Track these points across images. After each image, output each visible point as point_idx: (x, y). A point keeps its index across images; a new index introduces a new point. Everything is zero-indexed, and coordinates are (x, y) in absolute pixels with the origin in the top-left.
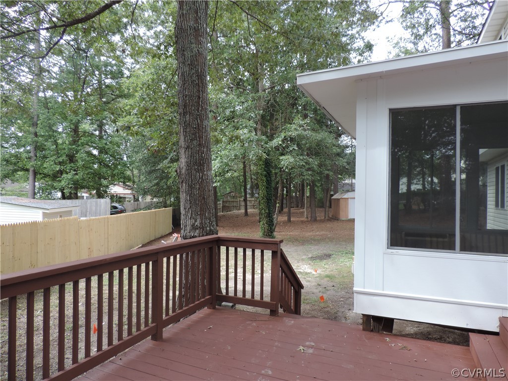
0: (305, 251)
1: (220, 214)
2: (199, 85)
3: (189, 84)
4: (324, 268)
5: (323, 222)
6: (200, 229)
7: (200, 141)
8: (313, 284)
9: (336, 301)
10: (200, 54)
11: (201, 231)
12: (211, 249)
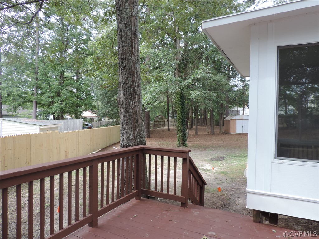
0: (207, 154)
1: (152, 129)
2: (132, 38)
3: (125, 38)
4: (220, 167)
5: (219, 135)
6: (133, 140)
7: (133, 78)
8: (213, 178)
9: (229, 191)
10: (132, 16)
11: (134, 142)
12: (137, 156)
